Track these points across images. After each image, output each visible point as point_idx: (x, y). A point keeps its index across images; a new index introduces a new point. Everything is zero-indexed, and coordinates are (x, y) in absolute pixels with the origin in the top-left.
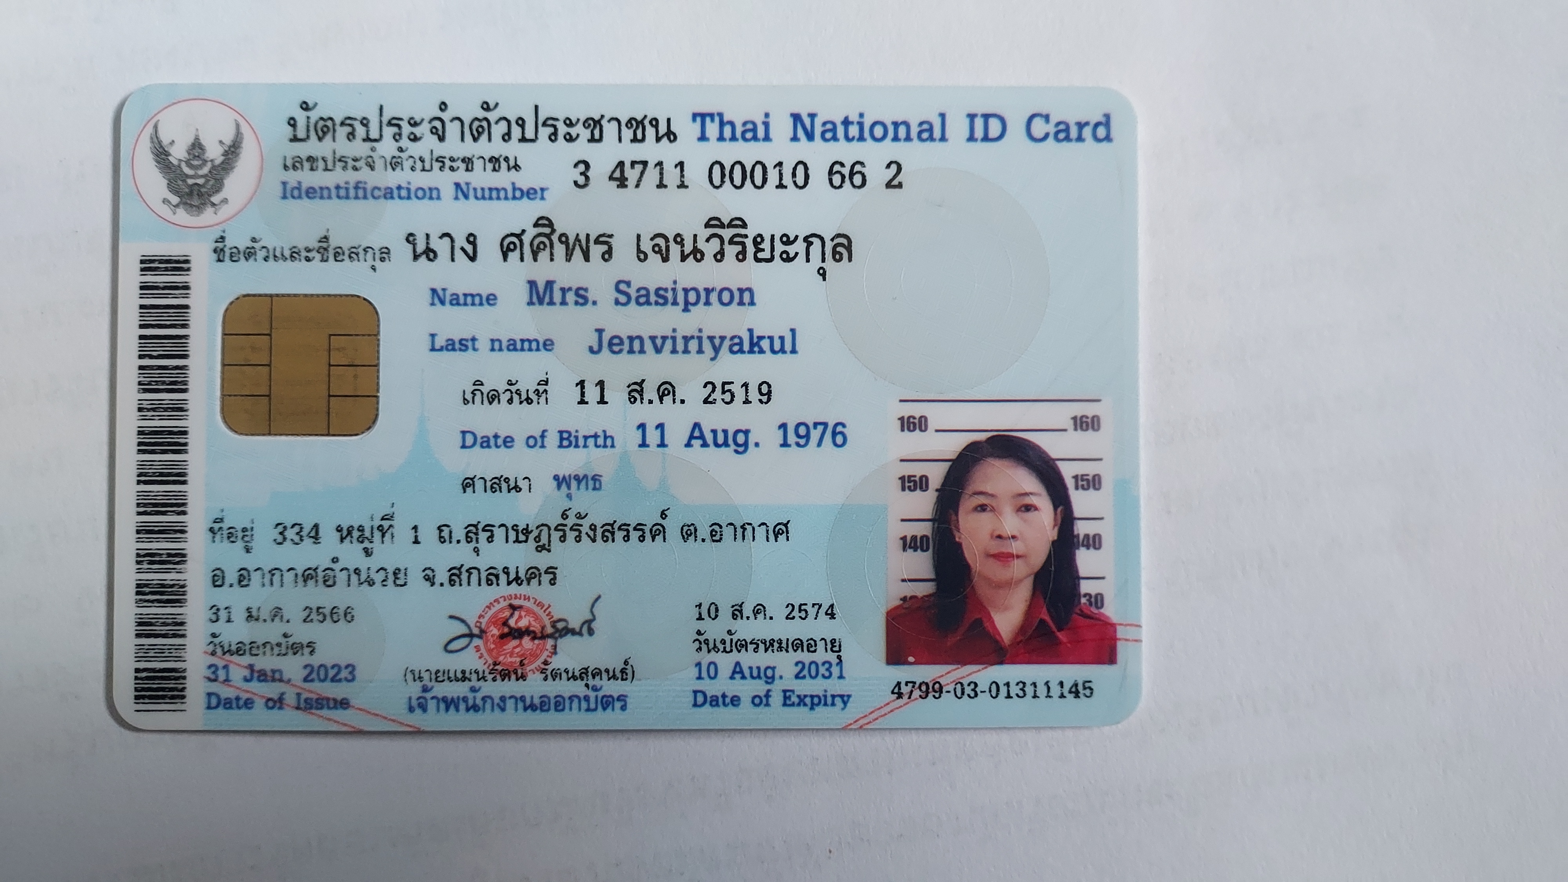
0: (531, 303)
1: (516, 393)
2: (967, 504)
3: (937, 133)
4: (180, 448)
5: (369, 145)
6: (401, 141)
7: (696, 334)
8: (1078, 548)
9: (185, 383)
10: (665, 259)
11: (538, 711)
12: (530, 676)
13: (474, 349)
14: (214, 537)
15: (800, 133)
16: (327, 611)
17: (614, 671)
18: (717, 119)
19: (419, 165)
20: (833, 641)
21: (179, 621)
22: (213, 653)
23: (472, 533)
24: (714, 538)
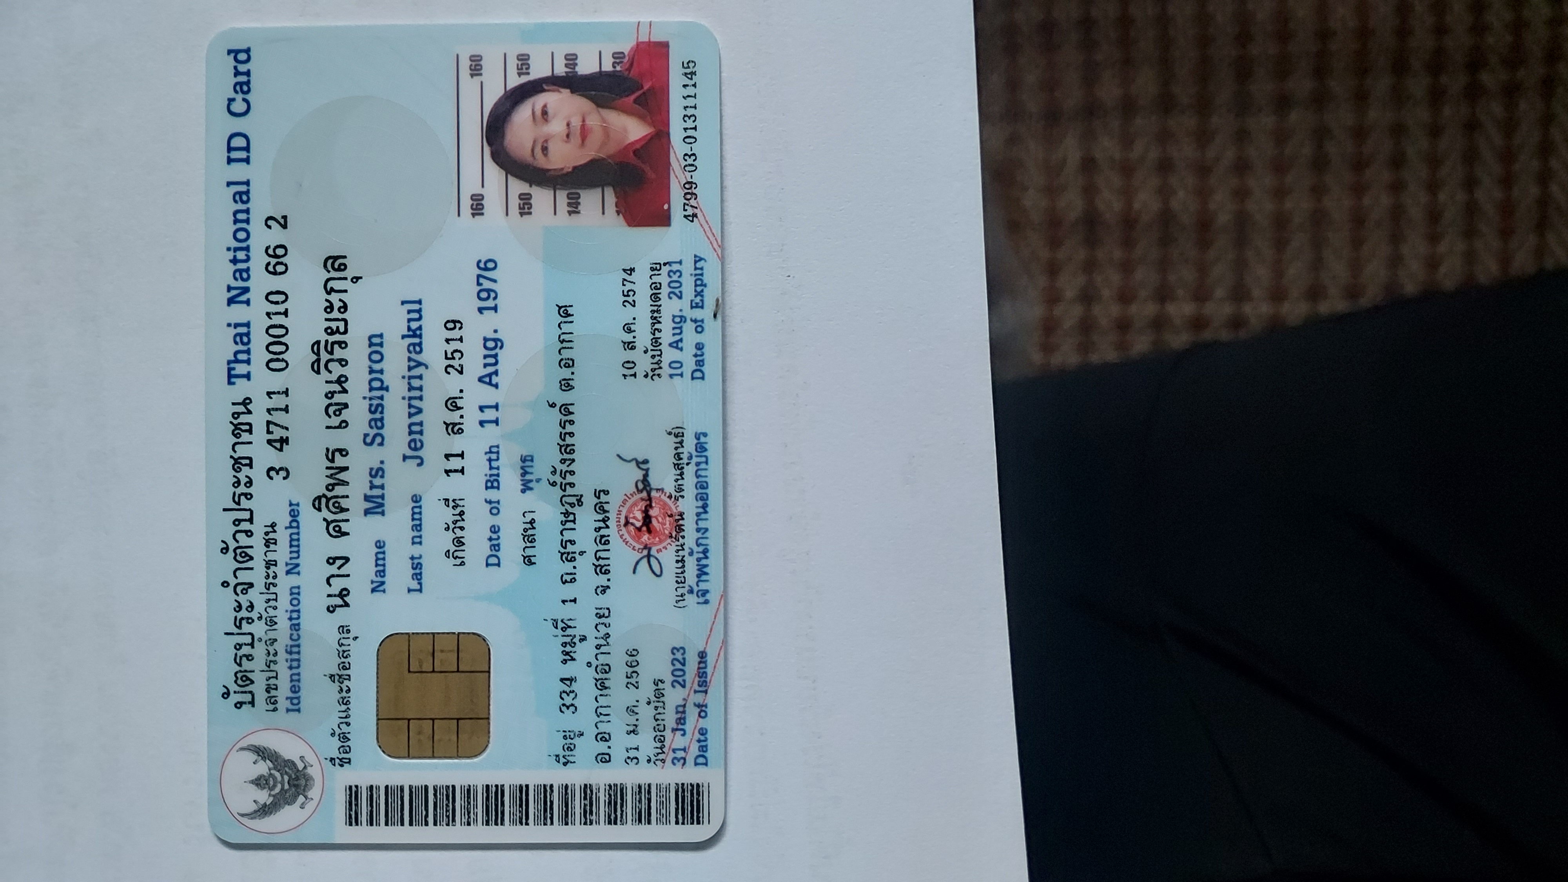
0: (383, 513)
1: (455, 524)
2: (541, 162)
3: (243, 188)
4: (500, 790)
5: (256, 643)
6: (253, 618)
7: (406, 380)
8: (577, 72)
9: (448, 787)
10: (346, 406)
11: (708, 502)
12: (680, 509)
13: (420, 557)
14: (571, 762)
15: (243, 298)
16: (631, 670)
17: (677, 443)
18: (232, 365)
19: (272, 603)
20: (652, 269)
21: (638, 790)
22: (663, 761)
23: (567, 557)
24: (571, 365)
